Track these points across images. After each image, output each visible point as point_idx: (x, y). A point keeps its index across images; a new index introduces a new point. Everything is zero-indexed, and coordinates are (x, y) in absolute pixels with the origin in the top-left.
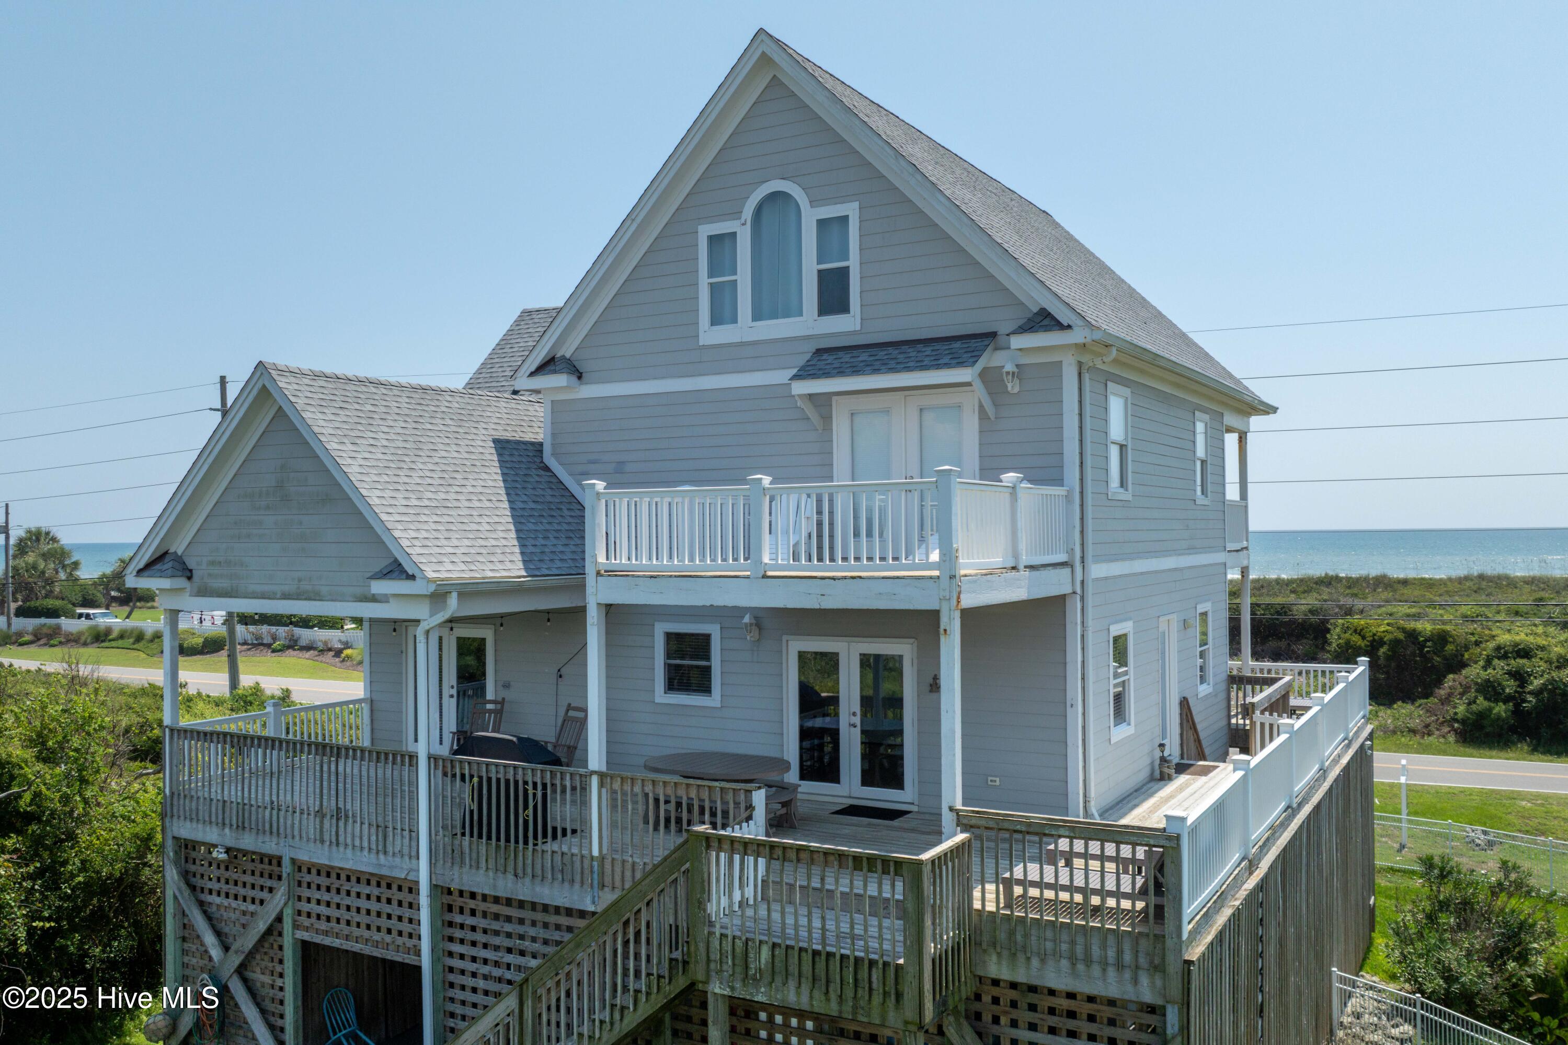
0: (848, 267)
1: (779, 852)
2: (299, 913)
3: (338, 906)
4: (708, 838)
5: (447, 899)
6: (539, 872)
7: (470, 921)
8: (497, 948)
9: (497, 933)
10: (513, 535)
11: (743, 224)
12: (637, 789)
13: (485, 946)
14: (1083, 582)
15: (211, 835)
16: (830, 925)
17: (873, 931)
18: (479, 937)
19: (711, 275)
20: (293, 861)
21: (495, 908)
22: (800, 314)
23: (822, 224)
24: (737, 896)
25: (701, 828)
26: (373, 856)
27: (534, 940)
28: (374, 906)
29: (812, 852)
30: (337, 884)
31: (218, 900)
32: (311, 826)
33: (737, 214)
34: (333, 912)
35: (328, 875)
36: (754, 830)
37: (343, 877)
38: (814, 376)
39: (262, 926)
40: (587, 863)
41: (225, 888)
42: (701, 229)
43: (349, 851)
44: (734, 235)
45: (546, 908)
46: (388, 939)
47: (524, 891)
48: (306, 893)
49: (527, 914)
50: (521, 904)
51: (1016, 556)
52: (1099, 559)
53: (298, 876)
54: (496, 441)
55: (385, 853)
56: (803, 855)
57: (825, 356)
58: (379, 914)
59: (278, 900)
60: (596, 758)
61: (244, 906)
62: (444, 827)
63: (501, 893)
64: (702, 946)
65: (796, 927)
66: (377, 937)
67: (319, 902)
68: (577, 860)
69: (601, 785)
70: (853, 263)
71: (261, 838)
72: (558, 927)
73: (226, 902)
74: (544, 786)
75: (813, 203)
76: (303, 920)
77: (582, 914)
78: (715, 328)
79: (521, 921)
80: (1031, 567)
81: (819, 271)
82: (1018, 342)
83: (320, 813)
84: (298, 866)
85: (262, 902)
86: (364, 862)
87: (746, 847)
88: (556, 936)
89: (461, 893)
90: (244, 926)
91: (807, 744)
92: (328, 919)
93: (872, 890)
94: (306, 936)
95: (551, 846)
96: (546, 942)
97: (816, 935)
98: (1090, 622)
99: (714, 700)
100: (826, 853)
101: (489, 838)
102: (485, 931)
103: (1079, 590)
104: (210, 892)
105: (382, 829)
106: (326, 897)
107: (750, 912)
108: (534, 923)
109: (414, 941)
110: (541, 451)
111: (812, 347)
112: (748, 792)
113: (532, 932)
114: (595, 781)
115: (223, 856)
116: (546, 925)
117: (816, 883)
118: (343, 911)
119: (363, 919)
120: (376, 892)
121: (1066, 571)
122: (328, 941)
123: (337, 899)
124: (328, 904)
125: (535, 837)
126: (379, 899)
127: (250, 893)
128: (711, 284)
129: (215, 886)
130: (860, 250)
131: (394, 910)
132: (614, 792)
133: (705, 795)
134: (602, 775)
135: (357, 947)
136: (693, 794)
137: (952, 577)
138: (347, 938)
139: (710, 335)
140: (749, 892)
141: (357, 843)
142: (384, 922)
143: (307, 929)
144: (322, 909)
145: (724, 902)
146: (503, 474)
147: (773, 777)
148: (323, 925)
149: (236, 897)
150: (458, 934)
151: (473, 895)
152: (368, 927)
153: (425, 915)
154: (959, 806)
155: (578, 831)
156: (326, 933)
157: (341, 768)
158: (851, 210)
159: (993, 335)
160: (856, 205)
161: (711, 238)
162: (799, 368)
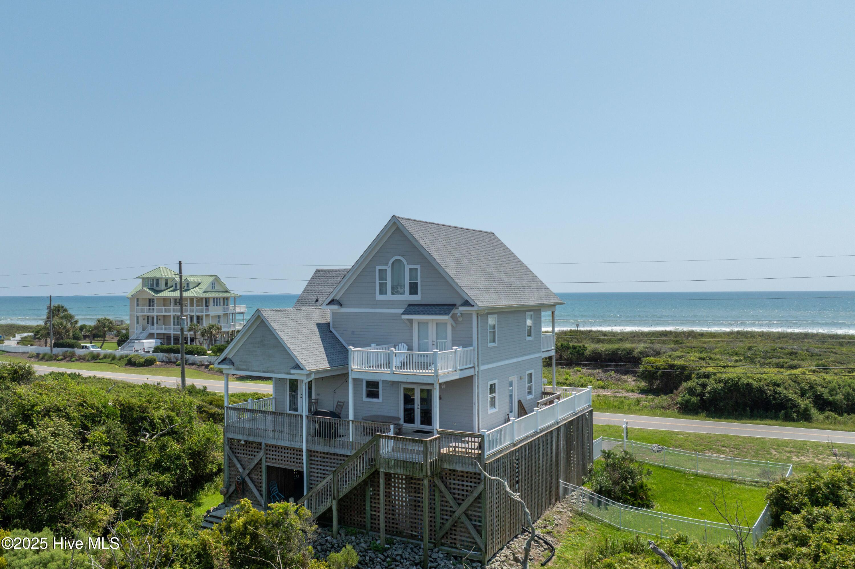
0: (417, 283)
1: (396, 439)
2: (267, 458)
3: (279, 456)
4: (380, 435)
5: (310, 453)
6: (336, 445)
7: (317, 459)
8: (324, 466)
9: (324, 462)
10: (325, 355)
11: (389, 267)
12: (362, 424)
13: (321, 465)
14: (478, 372)
15: (240, 437)
16: (408, 456)
17: (417, 457)
18: (319, 463)
19: (379, 280)
20: (265, 444)
21: (323, 455)
22: (404, 294)
23: (410, 269)
24: (387, 450)
25: (379, 433)
26: (289, 442)
27: (334, 463)
28: (289, 455)
29: (404, 438)
30: (278, 450)
31: (241, 455)
32: (271, 434)
33: (387, 264)
34: (277, 458)
35: (276, 447)
36: (391, 434)
37: (280, 448)
38: (408, 314)
39: (256, 462)
40: (349, 443)
41: (243, 452)
42: (377, 267)
43: (282, 441)
44: (386, 270)
45: (337, 455)
46: (293, 464)
47: (332, 450)
48: (269, 453)
49: (332, 457)
50: (331, 454)
51: (456, 368)
52: (483, 364)
53: (267, 448)
54: (317, 324)
55: (293, 441)
56: (402, 439)
57: (411, 307)
58: (291, 458)
59: (261, 454)
60: (351, 417)
61: (249, 457)
62: (310, 435)
63: (326, 451)
64: (378, 460)
65: (400, 456)
66: (290, 464)
67: (273, 455)
68: (346, 443)
69: (352, 423)
70: (419, 281)
71: (255, 438)
72: (341, 460)
73: (243, 456)
74: (338, 424)
75: (408, 264)
76: (268, 460)
77: (347, 456)
78: (381, 295)
79: (331, 459)
80: (461, 370)
81: (410, 283)
82: (461, 308)
83: (274, 431)
84: (267, 445)
85: (255, 456)
86: (287, 444)
87: (389, 437)
88: (340, 462)
89: (314, 452)
90: (249, 462)
91: (406, 413)
92: (276, 459)
93: (417, 448)
94: (269, 464)
95: (339, 439)
96: (337, 464)
97: (404, 458)
98: (480, 382)
99: (380, 400)
100: (407, 439)
101: (323, 437)
102: (321, 462)
103: (476, 374)
104: (238, 453)
105: (292, 435)
106: (275, 453)
107: (390, 454)
108: (334, 459)
109: (301, 464)
110: (329, 326)
111: (408, 303)
112: (389, 425)
113: (334, 461)
114: (351, 422)
115: (243, 443)
116: (337, 459)
117: (404, 447)
118: (280, 457)
119: (286, 459)
120: (290, 452)
121: (473, 369)
122: (276, 465)
123: (278, 454)
124: (276, 455)
125: (335, 437)
126: (291, 454)
127: (251, 453)
128: (380, 283)
129: (240, 451)
130: (421, 278)
131: (295, 456)
132: (356, 425)
133: (379, 426)
134: (353, 421)
135: (285, 467)
136: (376, 426)
137: (437, 376)
138: (281, 464)
139: (380, 297)
140: (390, 449)
141: (285, 439)
142: (292, 460)
143: (269, 462)
144: (274, 457)
145: (384, 451)
146: (320, 335)
147: (396, 422)
148: (274, 461)
149: (246, 454)
150: (313, 462)
151: (317, 452)
152: (288, 461)
153: (305, 457)
154: (438, 429)
155: (347, 435)
156: (275, 463)
157: (280, 420)
158: (418, 267)
159: (455, 305)
160: (420, 265)
161: (379, 270)
162: (404, 310)
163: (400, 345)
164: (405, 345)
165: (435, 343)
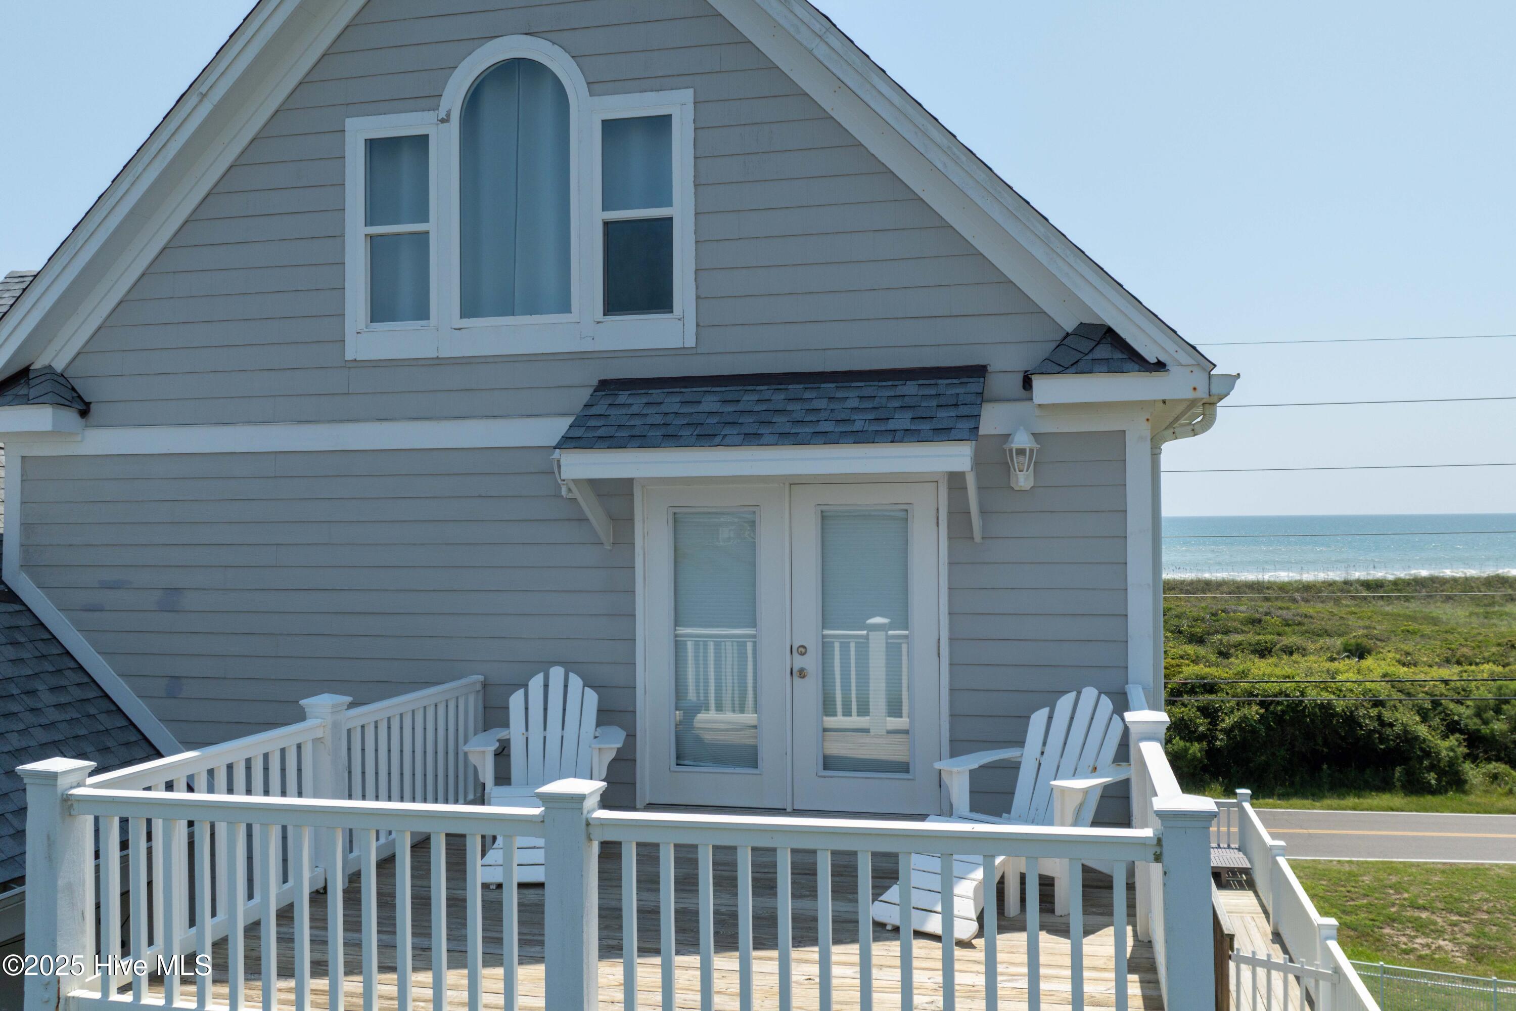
0: (670, 220)
11: (443, 121)
19: (370, 220)
22: (565, 307)
23: (612, 128)
33: (430, 100)
42: (351, 124)
44: (421, 142)
57: (623, 397)
70: (681, 211)
78: (380, 326)
81: (606, 224)
111: (594, 376)
128: (372, 237)
130: (696, 186)
139: (369, 341)
158: (676, 104)
159: (980, 371)
160: (687, 95)
161: (372, 145)
162: (570, 420)
163: (536, 683)
164: (575, 681)
165: (810, 662)
